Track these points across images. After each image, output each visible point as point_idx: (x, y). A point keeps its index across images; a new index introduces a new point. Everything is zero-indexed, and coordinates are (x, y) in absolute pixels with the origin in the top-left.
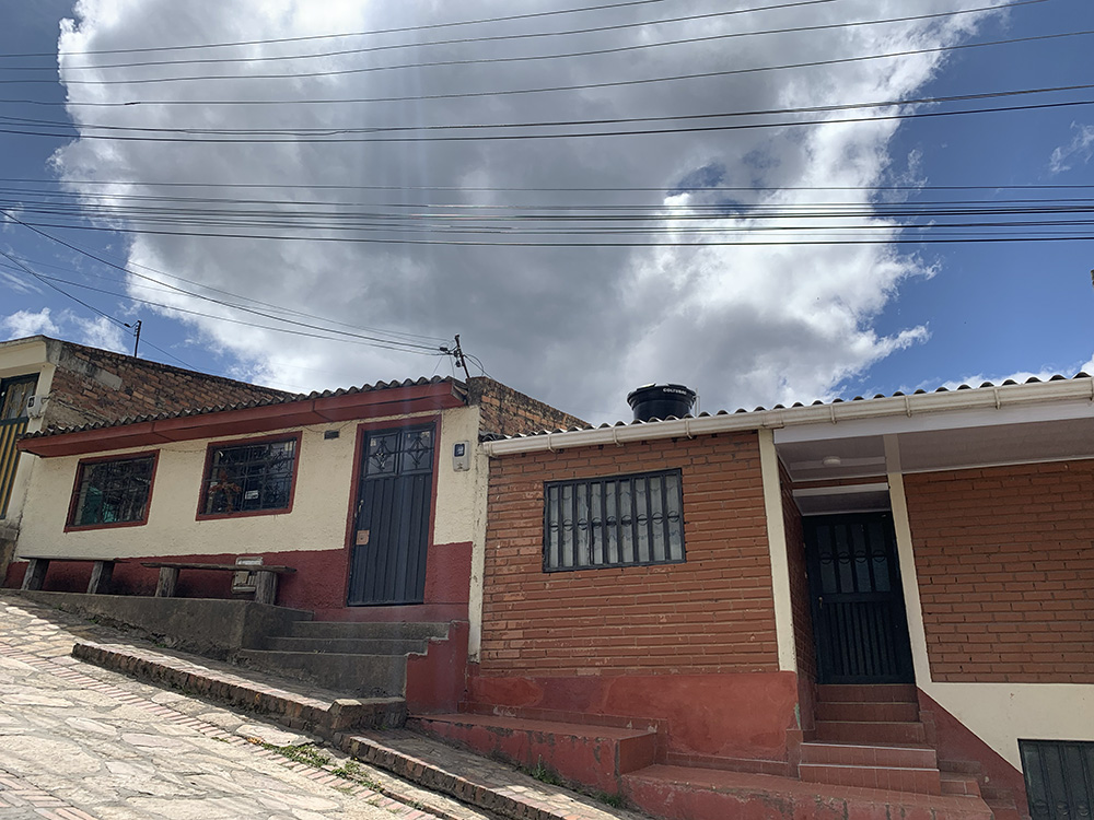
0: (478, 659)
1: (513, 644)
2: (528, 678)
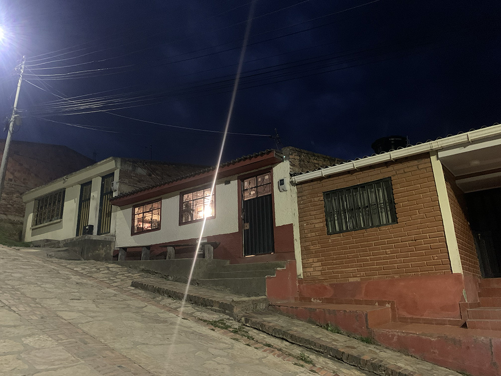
0: (302, 277)
1: (317, 269)
2: (326, 284)
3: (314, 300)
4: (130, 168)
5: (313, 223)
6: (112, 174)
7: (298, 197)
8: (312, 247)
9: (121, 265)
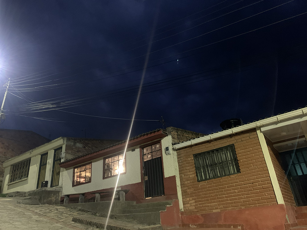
0: (183, 210)
1: (192, 205)
2: (198, 214)
3: (191, 225)
4: (72, 144)
5: (188, 175)
6: (61, 148)
7: (178, 158)
8: (188, 191)
9: (66, 207)
